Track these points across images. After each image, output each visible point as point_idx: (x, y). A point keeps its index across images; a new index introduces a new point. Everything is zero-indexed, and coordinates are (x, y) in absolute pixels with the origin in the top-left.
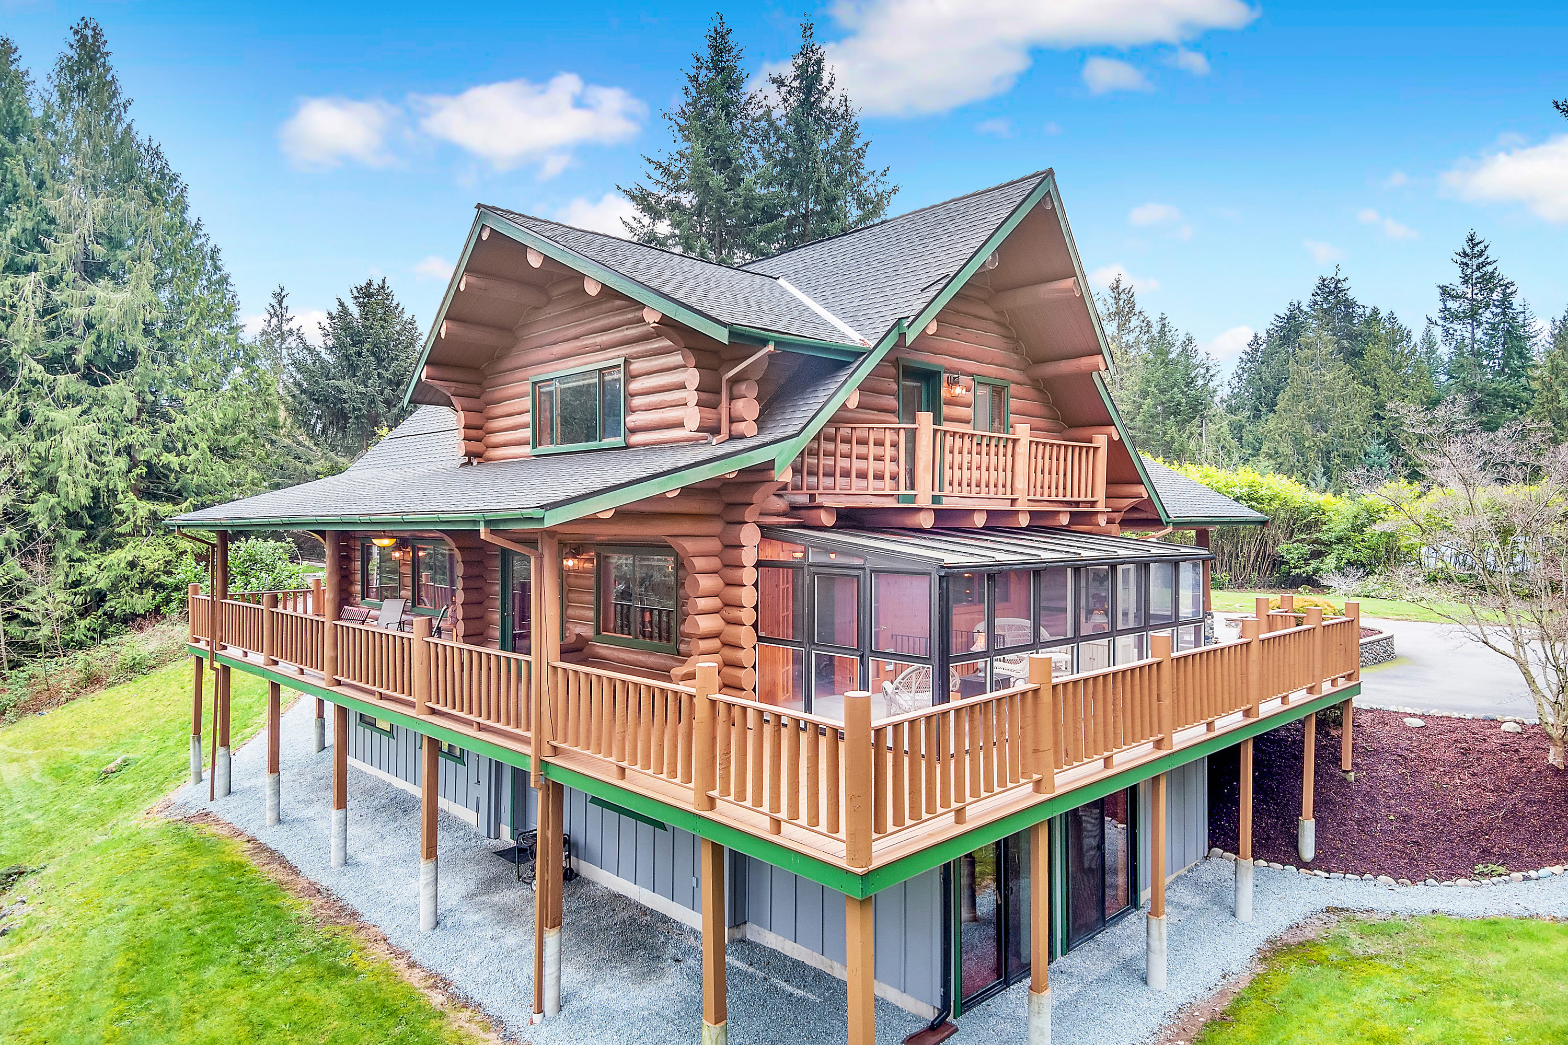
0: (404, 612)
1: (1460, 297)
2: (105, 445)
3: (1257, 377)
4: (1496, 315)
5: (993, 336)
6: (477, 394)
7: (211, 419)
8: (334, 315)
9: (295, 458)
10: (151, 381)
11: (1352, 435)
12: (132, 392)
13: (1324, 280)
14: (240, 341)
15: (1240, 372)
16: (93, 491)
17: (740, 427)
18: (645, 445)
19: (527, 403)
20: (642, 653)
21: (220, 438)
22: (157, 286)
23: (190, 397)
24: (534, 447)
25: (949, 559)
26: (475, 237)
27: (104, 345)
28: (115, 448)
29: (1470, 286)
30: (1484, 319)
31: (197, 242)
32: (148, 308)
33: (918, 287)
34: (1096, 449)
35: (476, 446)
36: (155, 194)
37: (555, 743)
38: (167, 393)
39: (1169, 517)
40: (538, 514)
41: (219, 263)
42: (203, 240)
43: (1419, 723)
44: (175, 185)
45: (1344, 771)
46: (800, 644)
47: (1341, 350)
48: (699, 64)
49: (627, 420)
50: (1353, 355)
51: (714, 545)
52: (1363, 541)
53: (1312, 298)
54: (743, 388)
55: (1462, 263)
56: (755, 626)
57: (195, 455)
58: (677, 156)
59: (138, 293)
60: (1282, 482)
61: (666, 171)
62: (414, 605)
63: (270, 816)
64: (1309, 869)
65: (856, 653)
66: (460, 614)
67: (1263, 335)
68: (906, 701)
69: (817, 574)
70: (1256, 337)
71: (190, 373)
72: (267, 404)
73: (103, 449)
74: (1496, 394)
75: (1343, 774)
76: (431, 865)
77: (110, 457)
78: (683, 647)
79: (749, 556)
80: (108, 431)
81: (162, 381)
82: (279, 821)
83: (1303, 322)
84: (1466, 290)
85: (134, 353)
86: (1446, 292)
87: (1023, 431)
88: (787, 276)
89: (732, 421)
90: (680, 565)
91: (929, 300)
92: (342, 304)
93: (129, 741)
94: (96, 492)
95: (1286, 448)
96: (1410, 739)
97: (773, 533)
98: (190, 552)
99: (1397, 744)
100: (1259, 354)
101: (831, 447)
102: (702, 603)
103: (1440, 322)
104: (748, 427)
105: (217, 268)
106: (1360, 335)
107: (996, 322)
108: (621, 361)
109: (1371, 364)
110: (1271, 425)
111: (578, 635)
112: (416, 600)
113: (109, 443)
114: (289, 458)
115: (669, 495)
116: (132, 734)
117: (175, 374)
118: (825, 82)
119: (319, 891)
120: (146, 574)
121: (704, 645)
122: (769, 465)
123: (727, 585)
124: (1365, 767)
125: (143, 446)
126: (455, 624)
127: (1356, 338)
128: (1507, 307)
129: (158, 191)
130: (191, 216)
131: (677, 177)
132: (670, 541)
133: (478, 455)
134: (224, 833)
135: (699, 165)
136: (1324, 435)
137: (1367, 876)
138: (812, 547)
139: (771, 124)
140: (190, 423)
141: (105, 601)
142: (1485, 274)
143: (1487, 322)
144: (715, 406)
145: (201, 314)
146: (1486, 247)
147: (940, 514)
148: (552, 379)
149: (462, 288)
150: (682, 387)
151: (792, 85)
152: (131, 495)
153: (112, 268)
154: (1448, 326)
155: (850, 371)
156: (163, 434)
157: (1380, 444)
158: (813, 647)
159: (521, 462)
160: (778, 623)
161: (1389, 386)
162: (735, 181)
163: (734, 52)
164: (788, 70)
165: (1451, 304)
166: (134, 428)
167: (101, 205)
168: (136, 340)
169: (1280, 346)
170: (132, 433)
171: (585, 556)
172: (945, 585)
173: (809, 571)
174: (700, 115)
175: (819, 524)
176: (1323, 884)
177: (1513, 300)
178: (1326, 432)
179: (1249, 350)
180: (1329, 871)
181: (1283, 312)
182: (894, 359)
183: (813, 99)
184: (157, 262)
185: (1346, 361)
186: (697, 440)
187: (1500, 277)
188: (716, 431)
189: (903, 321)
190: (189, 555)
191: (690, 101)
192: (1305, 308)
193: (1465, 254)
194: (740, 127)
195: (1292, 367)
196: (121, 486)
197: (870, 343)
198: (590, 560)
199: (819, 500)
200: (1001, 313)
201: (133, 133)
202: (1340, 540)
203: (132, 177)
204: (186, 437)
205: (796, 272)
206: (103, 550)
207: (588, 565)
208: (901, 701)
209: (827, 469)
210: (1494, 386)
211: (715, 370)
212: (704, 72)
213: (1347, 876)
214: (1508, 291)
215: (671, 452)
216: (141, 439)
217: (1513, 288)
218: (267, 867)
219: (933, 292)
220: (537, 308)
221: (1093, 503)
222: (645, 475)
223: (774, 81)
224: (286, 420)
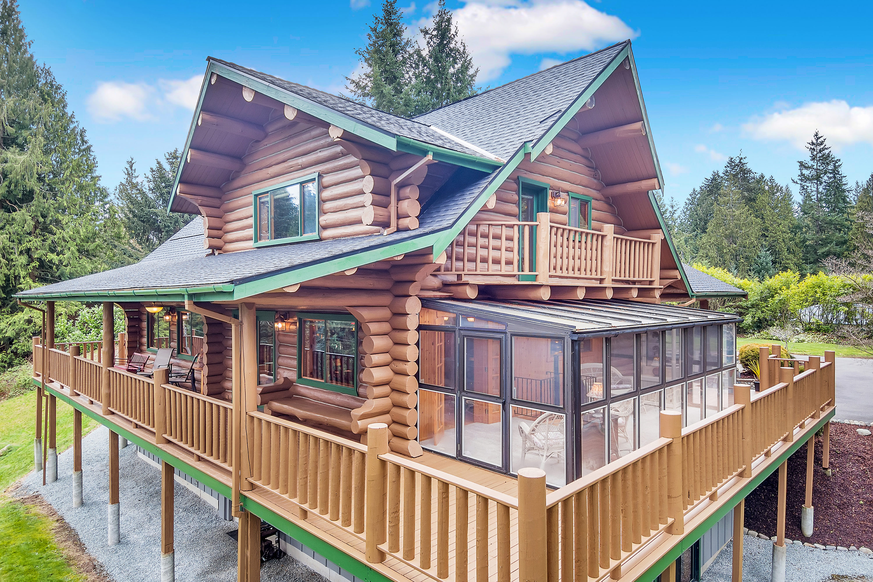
0: (172, 356)
1: (810, 168)
2: (12, 248)
3: (695, 213)
4: (830, 178)
5: (580, 166)
6: (218, 205)
7: (78, 232)
8: (154, 169)
9: (129, 256)
10: (41, 209)
11: (750, 246)
12: (30, 216)
13: (732, 159)
14: (97, 186)
15: (685, 210)
16: (5, 277)
17: (405, 222)
18: (334, 238)
19: (250, 211)
20: (331, 393)
21: (84, 244)
22: (47, 152)
23: (64, 219)
24: (256, 241)
25: (580, 326)
26: (207, 83)
27: (12, 187)
28: (19, 251)
29: (816, 161)
30: (824, 180)
31: (72, 126)
32: (40, 165)
33: (537, 120)
34: (653, 244)
35: (216, 242)
36: (46, 97)
37: (251, 480)
38: (52, 216)
39: (693, 292)
40: (229, 288)
41: (85, 139)
42: (76, 124)
43: (867, 432)
44: (59, 92)
45: (824, 469)
46: (453, 391)
47: (744, 197)
48: (377, 21)
49: (320, 219)
50: (750, 200)
51: (386, 313)
52: (767, 306)
53: (725, 169)
54: (407, 191)
55: (811, 148)
56: (417, 376)
57: (68, 254)
58: (364, 77)
59: (34, 156)
60: (719, 272)
61: (357, 85)
62: (179, 353)
63: (75, 501)
64: (811, 543)
65: (499, 400)
66: (205, 361)
67: (698, 189)
68: (540, 440)
69: (466, 336)
70: (694, 190)
71: (65, 204)
72: (114, 224)
73: (12, 251)
74: (830, 223)
75: (823, 471)
76: (169, 558)
77: (16, 256)
78: (361, 390)
79: (412, 322)
80: (15, 240)
81: (48, 209)
82: (82, 504)
83: (719, 183)
84: (813, 164)
85: (32, 192)
86: (802, 165)
87: (609, 229)
88: (436, 124)
89: (399, 217)
90: (359, 327)
91: (547, 128)
92: (158, 163)
93: (15, 434)
94: (7, 277)
95: (713, 253)
96: (864, 444)
97: (430, 304)
98: (64, 314)
99: (856, 448)
100: (696, 200)
101: (473, 240)
102: (376, 359)
103: (799, 182)
104: (412, 222)
105: (84, 142)
106: (754, 189)
107: (582, 156)
108: (316, 175)
109: (760, 205)
110: (704, 240)
111: (286, 379)
112: (180, 349)
113: (16, 247)
114: (125, 256)
115: (348, 273)
116: (18, 429)
117: (57, 205)
118: (453, 32)
119: (94, 567)
120: (37, 327)
121: (377, 391)
122: (429, 251)
123: (396, 344)
124: (837, 465)
125: (37, 249)
126: (202, 367)
127: (751, 190)
128: (836, 174)
129: (49, 95)
130: (69, 111)
131: (364, 88)
132: (350, 310)
133: (219, 248)
134: (44, 512)
135: (377, 80)
136: (735, 246)
137: (852, 548)
138: (462, 314)
139: (420, 56)
140: (65, 235)
141: (12, 344)
142: (824, 155)
143: (825, 182)
144: (386, 206)
145: (73, 168)
146: (825, 140)
147: (554, 289)
148: (267, 192)
149: (200, 124)
150: (361, 193)
151: (433, 34)
152: (28, 279)
153: (20, 140)
154: (804, 184)
155: (490, 180)
156: (49, 242)
157: (766, 251)
158: (463, 393)
159: (245, 252)
160: (434, 373)
161: (771, 218)
162: (398, 91)
163: (398, 14)
164: (430, 24)
165: (806, 172)
166: (31, 238)
167: (12, 102)
168: (32, 183)
169: (708, 195)
170: (30, 241)
171: (291, 320)
172: (577, 348)
173: (459, 333)
174: (377, 51)
175: (465, 297)
176: (823, 554)
177: (839, 169)
178: (736, 244)
179: (690, 198)
180: (825, 544)
181: (710, 176)
182: (516, 177)
183: (445, 42)
184: (47, 138)
185: (746, 204)
186: (372, 233)
187: (833, 157)
188: (386, 225)
189: (528, 144)
190: (63, 316)
191: (372, 43)
192: (721, 175)
193: (813, 144)
194: (401, 58)
195: (715, 207)
196: (23, 273)
197: (503, 160)
198: (294, 323)
199: (465, 279)
200: (585, 149)
201: (34, 60)
202: (753, 306)
203: (33, 86)
204: (63, 243)
205: (443, 121)
206: (11, 313)
207: (293, 327)
208: (536, 440)
209: (470, 257)
210: (830, 218)
211: (387, 178)
212: (380, 25)
213: (838, 547)
214: (837, 164)
215: (351, 241)
216: (36, 245)
217: (839, 163)
218: (65, 544)
219: (550, 122)
220: (258, 141)
221: (651, 282)
222: (327, 256)
223: (422, 31)
224: (125, 233)
